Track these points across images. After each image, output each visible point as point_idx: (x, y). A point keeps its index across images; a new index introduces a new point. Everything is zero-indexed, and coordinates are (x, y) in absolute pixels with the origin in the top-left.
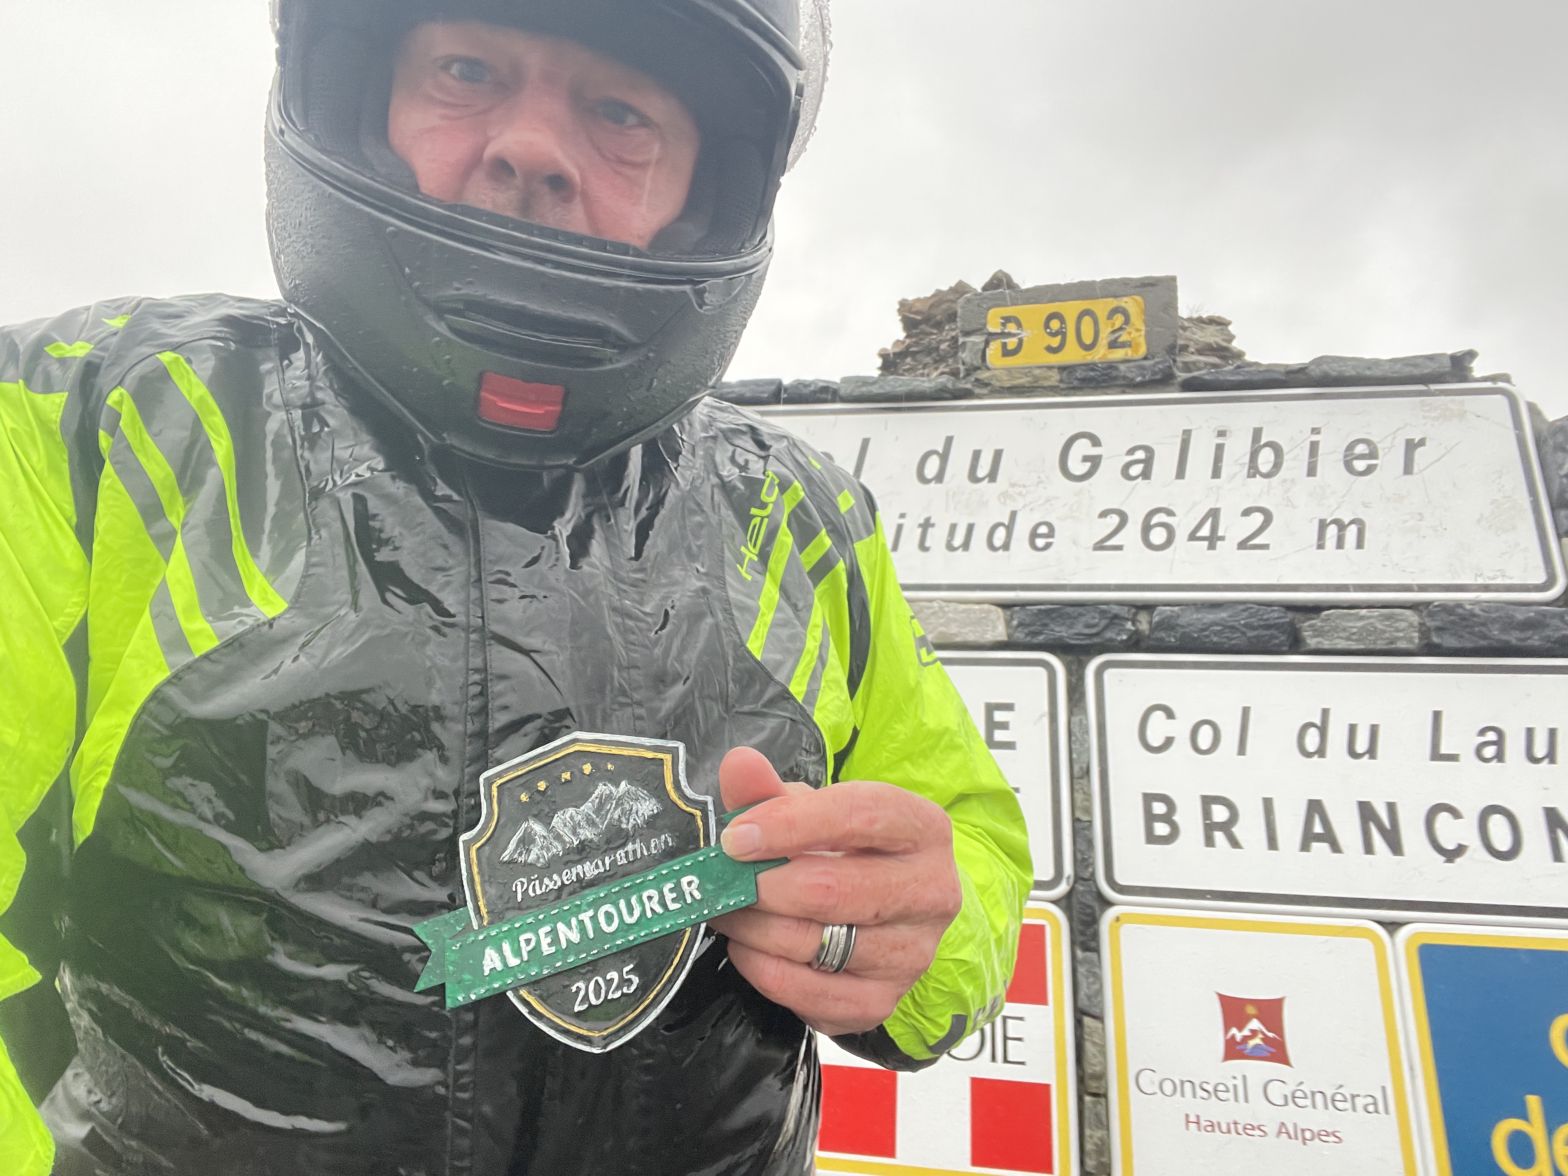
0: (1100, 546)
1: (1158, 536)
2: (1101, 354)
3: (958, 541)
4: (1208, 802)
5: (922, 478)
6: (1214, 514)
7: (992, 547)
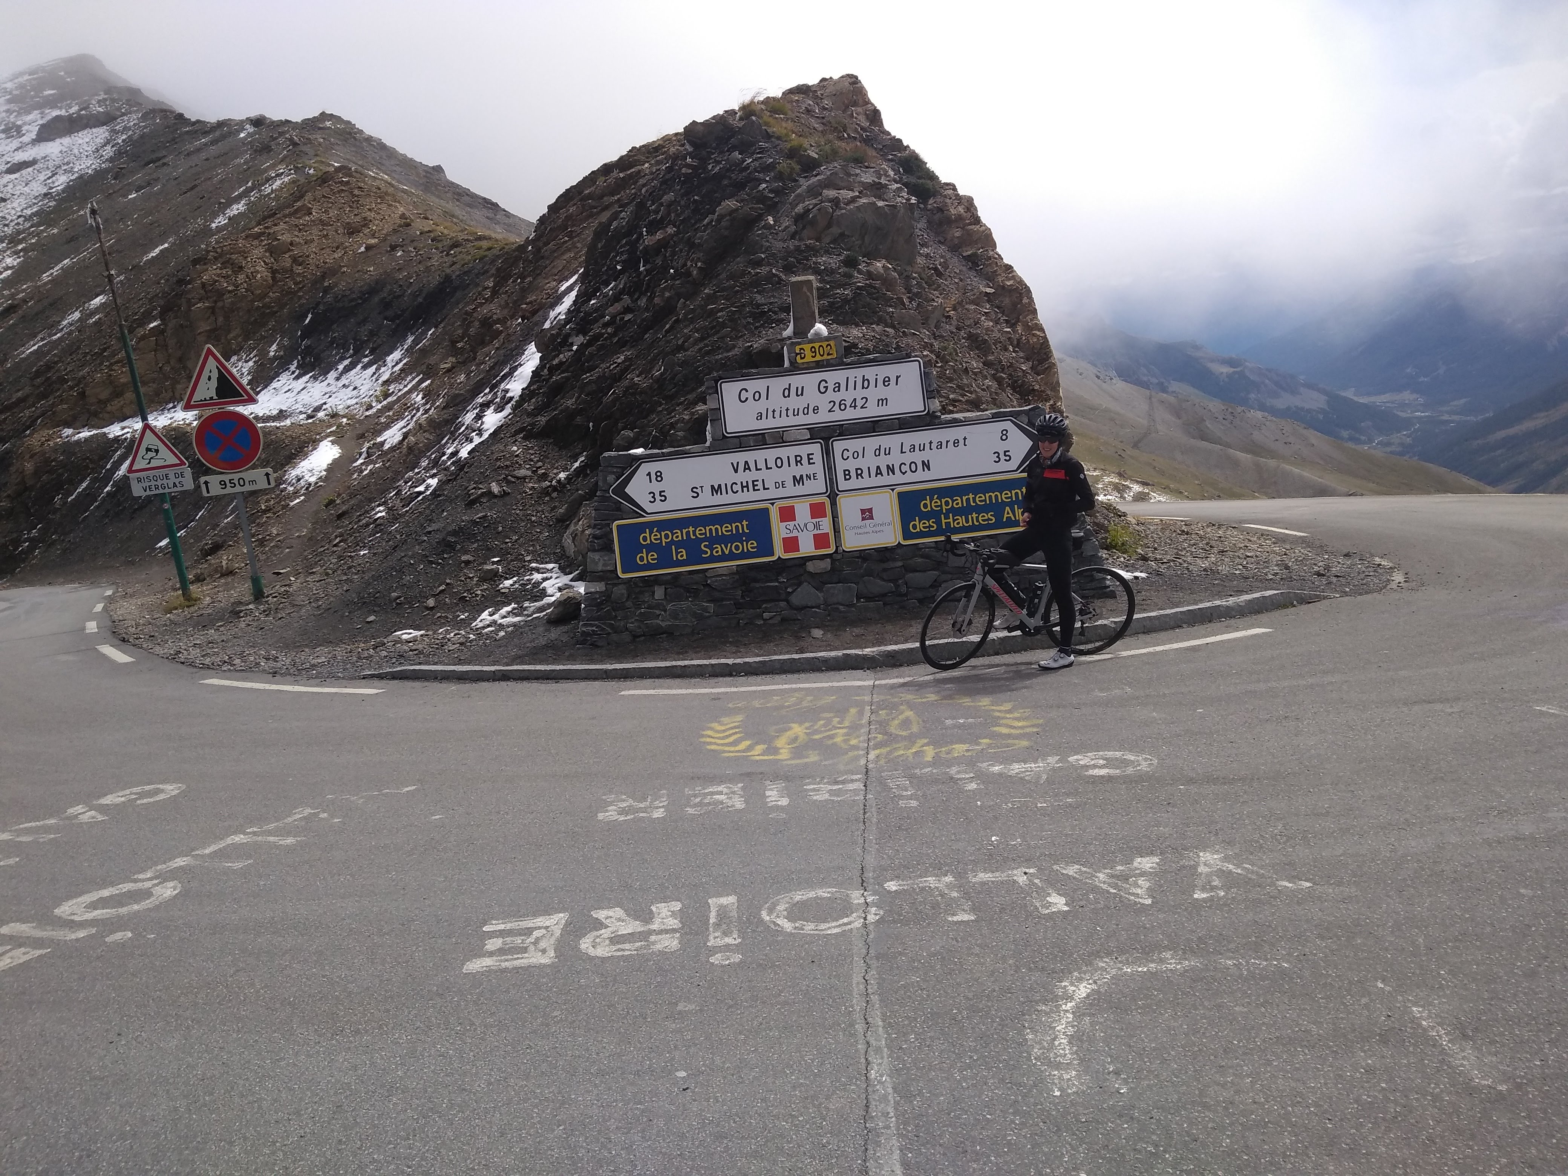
0: (829, 411)
1: (843, 407)
2: (825, 357)
3: (795, 413)
4: (857, 469)
5: (785, 397)
6: (855, 400)
7: (803, 414)
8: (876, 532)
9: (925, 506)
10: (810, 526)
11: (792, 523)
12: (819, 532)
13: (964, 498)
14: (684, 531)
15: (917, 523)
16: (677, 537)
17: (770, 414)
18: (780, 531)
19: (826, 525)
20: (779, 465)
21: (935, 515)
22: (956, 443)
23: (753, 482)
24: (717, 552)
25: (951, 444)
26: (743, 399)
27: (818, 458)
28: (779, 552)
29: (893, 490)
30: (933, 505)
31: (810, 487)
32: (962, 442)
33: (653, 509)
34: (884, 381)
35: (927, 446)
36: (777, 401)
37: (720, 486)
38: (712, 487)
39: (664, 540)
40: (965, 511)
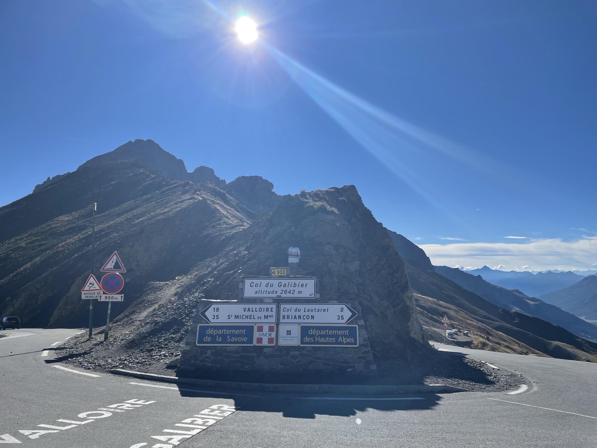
0: (281, 293)
1: (286, 292)
2: (282, 274)
3: (269, 293)
4: (287, 316)
5: (266, 287)
6: (290, 290)
7: (272, 293)
8: (291, 340)
9: (310, 332)
10: (268, 335)
11: (261, 333)
12: (270, 337)
13: (325, 331)
14: (222, 331)
15: (306, 338)
16: (220, 333)
17: (260, 292)
18: (256, 335)
19: (273, 335)
20: (260, 310)
21: (313, 336)
22: (324, 310)
23: (250, 315)
24: (233, 340)
25: (322, 311)
26: (252, 286)
27: (274, 310)
28: (255, 343)
29: (299, 325)
30: (313, 332)
31: (270, 320)
32: (326, 310)
33: (213, 321)
34: (301, 285)
35: (314, 310)
36: (263, 288)
37: (238, 316)
38: (235, 316)
39: (215, 333)
40: (325, 336)
